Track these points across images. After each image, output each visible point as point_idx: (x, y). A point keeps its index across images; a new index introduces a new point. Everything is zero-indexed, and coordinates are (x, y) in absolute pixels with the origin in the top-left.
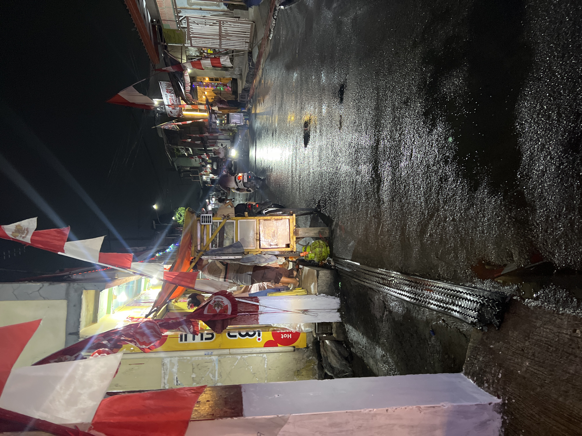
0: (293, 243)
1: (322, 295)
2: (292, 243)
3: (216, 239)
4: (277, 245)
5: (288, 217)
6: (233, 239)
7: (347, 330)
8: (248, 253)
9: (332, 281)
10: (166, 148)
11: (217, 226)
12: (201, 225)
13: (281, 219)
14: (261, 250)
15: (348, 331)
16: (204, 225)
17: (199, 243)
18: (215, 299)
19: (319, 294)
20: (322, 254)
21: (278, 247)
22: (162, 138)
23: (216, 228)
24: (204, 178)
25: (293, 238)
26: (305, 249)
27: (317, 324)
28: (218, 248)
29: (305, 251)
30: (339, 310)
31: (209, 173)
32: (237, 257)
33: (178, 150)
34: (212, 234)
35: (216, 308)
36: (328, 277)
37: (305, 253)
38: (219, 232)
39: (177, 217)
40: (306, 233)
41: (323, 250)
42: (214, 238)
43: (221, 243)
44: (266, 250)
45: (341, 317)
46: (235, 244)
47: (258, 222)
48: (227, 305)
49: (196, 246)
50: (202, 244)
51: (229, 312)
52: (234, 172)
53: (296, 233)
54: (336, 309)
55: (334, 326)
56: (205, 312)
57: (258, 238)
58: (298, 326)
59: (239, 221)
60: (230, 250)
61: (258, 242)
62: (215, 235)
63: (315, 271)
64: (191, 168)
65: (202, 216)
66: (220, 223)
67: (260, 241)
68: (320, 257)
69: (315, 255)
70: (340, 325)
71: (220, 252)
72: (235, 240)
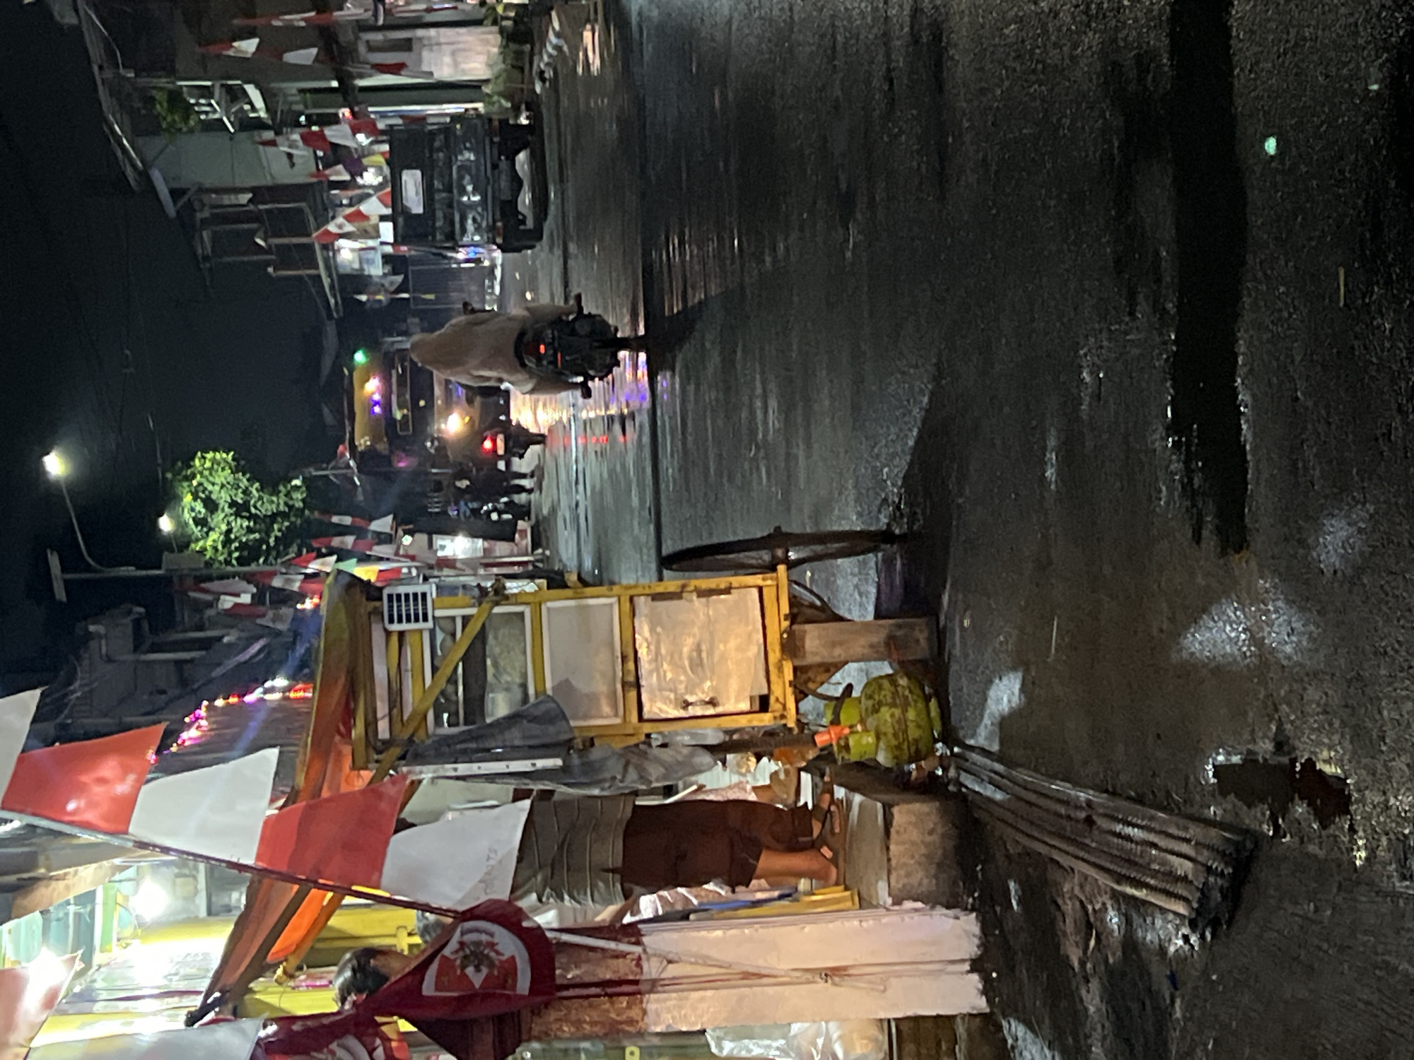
0: (782, 691)
1: (908, 905)
2: (777, 691)
3: (450, 689)
4: (712, 703)
5: (757, 580)
6: (524, 686)
7: (1010, 1041)
8: (591, 742)
9: (950, 844)
10: (103, 93)
11: (453, 635)
12: (388, 634)
13: (727, 591)
14: (647, 728)
15: (1013, 1047)
16: (401, 634)
17: (382, 709)
18: (463, 934)
19: (898, 901)
20: (905, 731)
21: (720, 710)
22: (77, 31)
23: (449, 642)
24: (347, 252)
25: (780, 669)
26: (837, 714)
27: (893, 1025)
28: (462, 728)
29: (836, 722)
30: (976, 965)
31: (374, 220)
32: (541, 764)
33: (176, 98)
34: (434, 669)
35: (470, 971)
36: (931, 833)
37: (834, 731)
38: (464, 659)
39: (187, 516)
40: (834, 645)
41: (911, 714)
42: (442, 683)
43: (475, 705)
44: (666, 728)
45: (985, 992)
46: (535, 705)
47: (627, 606)
48: (513, 958)
49: (371, 724)
50: (395, 711)
51: (523, 984)
52: (530, 224)
53: (791, 646)
54: (963, 961)
55: (961, 1030)
56: (428, 988)
57: (631, 678)
58: (820, 1042)
59: (543, 607)
60: (515, 736)
61: (633, 694)
62: (449, 671)
63: (879, 805)
64: (259, 193)
65: (390, 596)
66: (466, 620)
67: (638, 686)
68: (898, 747)
69: (878, 738)
70: (987, 1024)
71: (473, 745)
72: (531, 691)
